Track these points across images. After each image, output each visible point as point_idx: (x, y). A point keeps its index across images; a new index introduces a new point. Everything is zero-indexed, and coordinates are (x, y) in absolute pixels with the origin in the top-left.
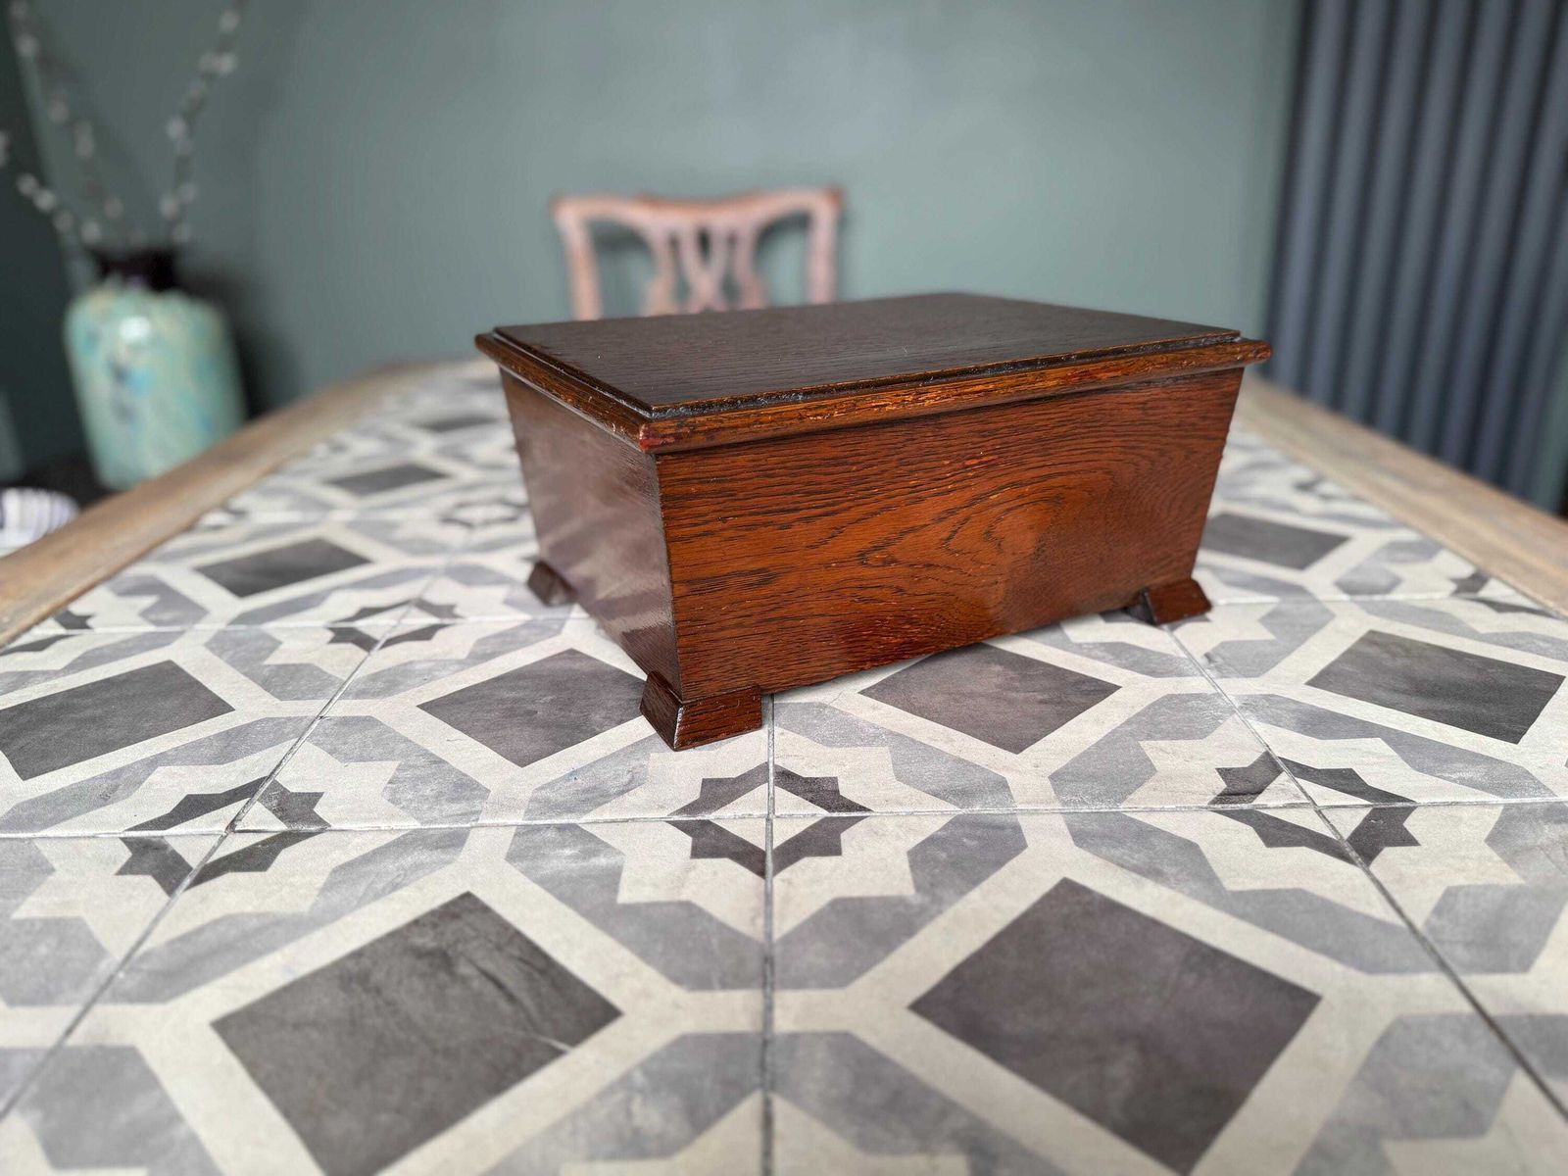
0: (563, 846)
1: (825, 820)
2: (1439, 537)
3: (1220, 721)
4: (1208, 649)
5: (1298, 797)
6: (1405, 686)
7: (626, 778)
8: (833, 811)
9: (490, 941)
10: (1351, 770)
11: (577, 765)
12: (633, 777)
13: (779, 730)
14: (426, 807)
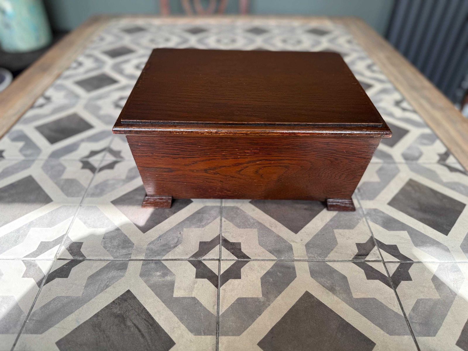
0: (157, 271)
1: (237, 262)
3: (359, 221)
5: (378, 258)
6: (417, 207)
7: (176, 240)
8: (239, 258)
9: (136, 312)
10: (396, 246)
11: (161, 233)
12: (178, 239)
13: (223, 219)
14: (115, 250)
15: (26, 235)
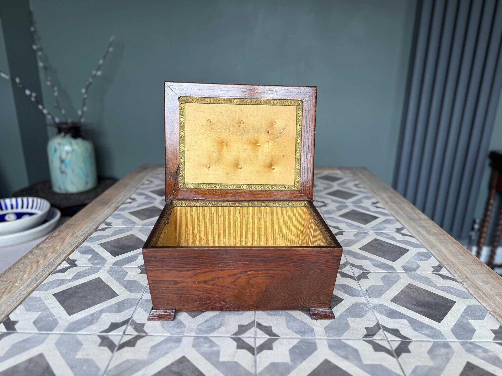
0: (205, 343)
1: (270, 339)
2: (432, 252)
3: (367, 312)
4: (367, 288)
5: (383, 337)
6: (415, 303)
7: (219, 323)
8: (271, 336)
9: (191, 370)
10: (398, 329)
11: (207, 318)
15: (99, 318)
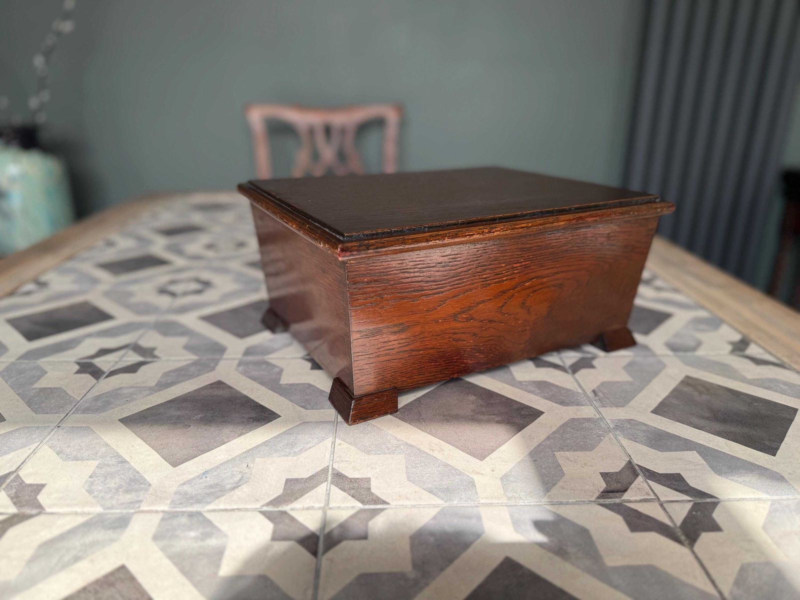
0: (190, 529)
1: (361, 511)
2: (721, 314)
3: (602, 438)
4: (594, 386)
5: (648, 494)
6: (707, 415)
7: (238, 477)
8: (366, 504)
10: (679, 474)
11: (207, 467)
12: (242, 477)
13: (338, 441)
14: (109, 496)
